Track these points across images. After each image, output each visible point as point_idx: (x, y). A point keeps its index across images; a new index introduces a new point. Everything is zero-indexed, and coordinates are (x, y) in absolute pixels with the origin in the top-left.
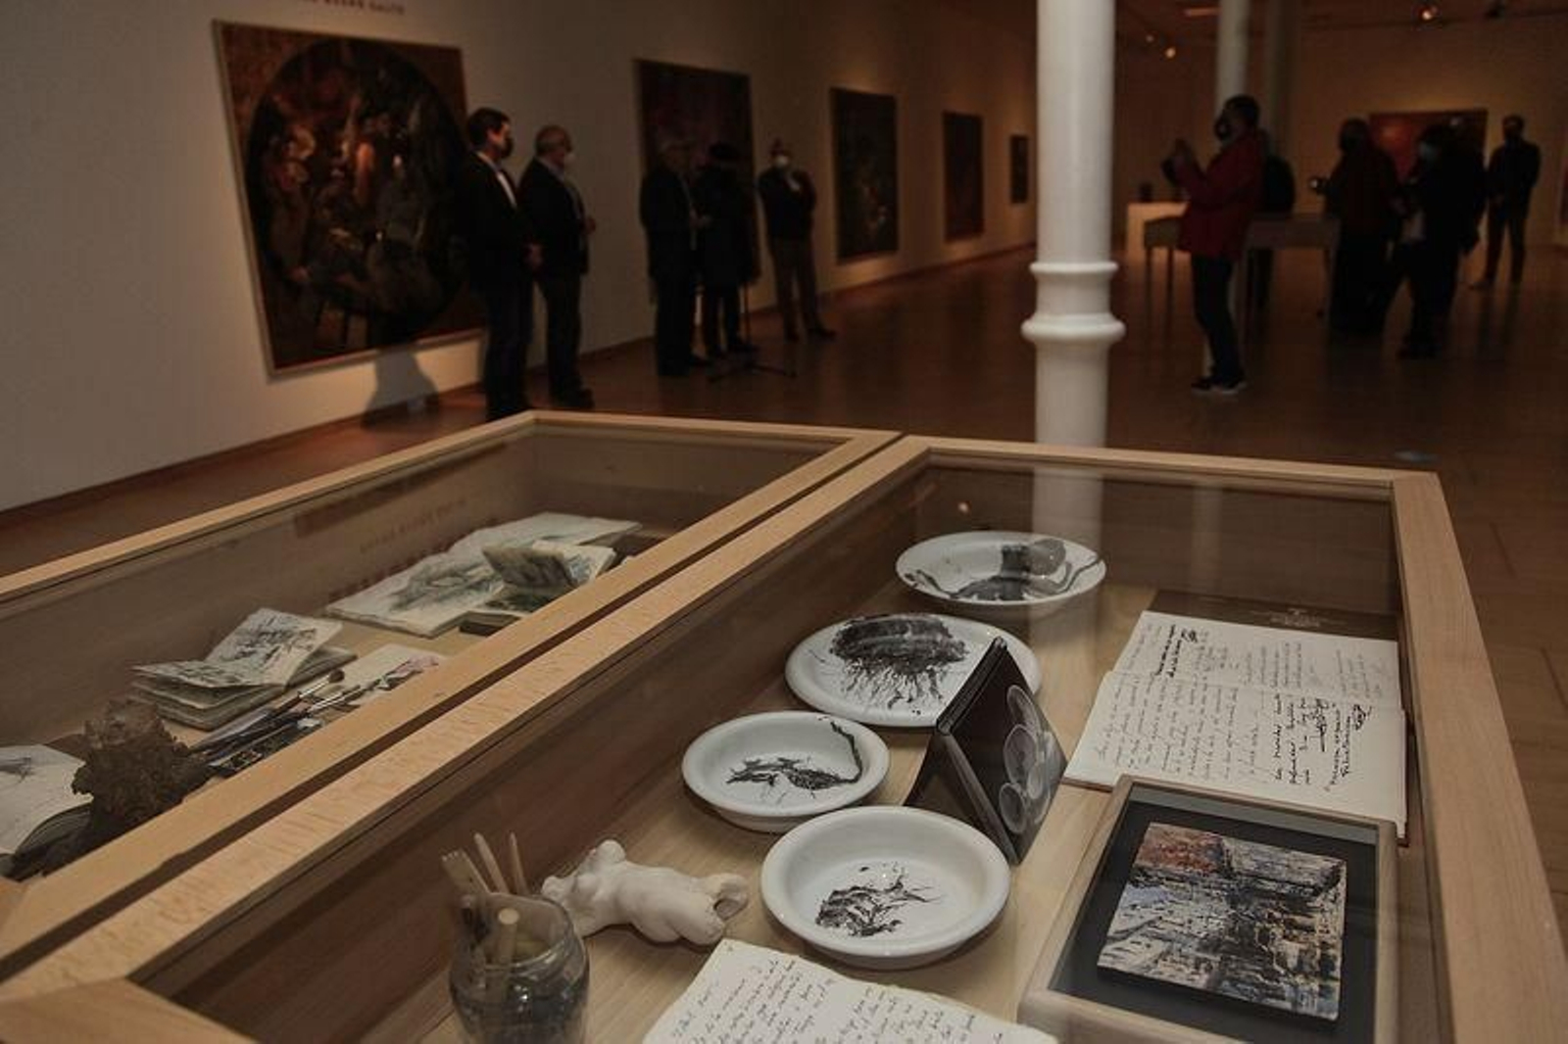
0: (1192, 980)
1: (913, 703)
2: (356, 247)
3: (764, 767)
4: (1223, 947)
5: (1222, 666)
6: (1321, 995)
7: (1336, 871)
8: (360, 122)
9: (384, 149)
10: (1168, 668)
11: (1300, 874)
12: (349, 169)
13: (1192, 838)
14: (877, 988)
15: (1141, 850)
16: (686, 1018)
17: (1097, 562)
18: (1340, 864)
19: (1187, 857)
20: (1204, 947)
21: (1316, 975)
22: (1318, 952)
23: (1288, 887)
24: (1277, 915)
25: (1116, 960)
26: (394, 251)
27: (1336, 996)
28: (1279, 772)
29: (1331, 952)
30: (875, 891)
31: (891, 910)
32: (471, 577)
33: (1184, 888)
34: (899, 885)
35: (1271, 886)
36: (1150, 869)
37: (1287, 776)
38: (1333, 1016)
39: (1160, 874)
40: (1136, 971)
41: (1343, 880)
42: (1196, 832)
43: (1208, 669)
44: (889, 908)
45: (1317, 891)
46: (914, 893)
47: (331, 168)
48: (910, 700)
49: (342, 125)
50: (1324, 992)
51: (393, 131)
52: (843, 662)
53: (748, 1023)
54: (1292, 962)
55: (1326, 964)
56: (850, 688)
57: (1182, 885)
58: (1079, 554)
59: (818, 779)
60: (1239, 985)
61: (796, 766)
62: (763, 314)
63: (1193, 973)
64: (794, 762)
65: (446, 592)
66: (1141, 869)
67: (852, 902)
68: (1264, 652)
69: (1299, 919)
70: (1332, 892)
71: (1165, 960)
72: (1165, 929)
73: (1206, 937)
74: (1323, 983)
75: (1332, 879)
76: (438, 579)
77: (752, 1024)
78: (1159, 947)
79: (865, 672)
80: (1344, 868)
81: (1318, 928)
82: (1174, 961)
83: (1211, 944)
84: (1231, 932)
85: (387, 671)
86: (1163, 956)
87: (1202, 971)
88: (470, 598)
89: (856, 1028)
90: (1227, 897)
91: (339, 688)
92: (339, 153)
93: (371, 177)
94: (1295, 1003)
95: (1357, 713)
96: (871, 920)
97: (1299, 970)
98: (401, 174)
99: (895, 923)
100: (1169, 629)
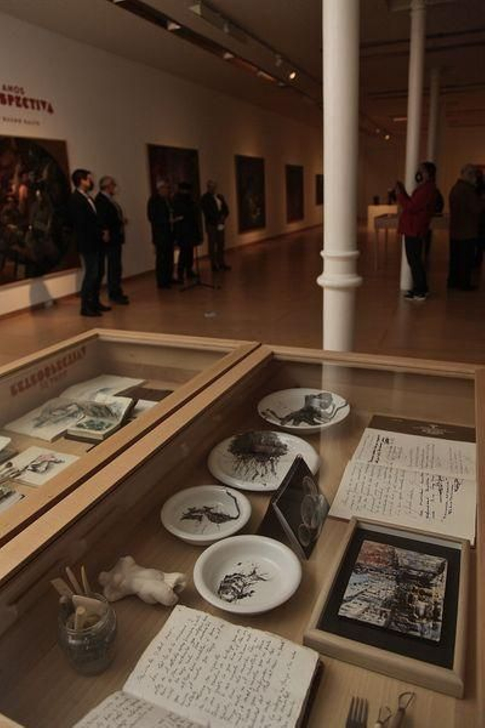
0: (378, 622)
1: (264, 478)
2: (20, 233)
3: (197, 512)
4: (393, 605)
5: (399, 457)
6: (433, 629)
7: (443, 564)
8: (20, 175)
9: (31, 188)
10: (375, 458)
11: (427, 566)
12: (16, 197)
13: (382, 548)
14: (242, 629)
15: (360, 555)
16: (160, 645)
17: (346, 405)
18: (445, 561)
19: (379, 559)
20: (384, 605)
21: (432, 618)
22: (433, 607)
23: (422, 573)
24: (417, 588)
25: (346, 612)
26: (37, 234)
27: (439, 630)
28: (422, 512)
29: (439, 607)
30: (244, 576)
31: (251, 586)
32: (70, 410)
33: (377, 575)
34: (254, 572)
35: (414, 573)
36: (362, 564)
37: (425, 514)
38: (438, 640)
39: (368, 567)
40: (354, 617)
41: (446, 569)
42: (383, 545)
43: (393, 459)
44: (250, 584)
45: (435, 575)
46: (262, 577)
47: (7, 196)
48: (262, 476)
49: (12, 177)
50: (435, 627)
51: (36, 179)
52: (233, 455)
53: (186, 648)
54: (422, 612)
55: (436, 612)
56: (236, 469)
57: (376, 573)
58: (338, 401)
59: (221, 518)
60: (399, 624)
61: (212, 510)
62: (204, 258)
63: (379, 619)
64: (210, 509)
65: (59, 418)
66: (359, 564)
67: (234, 581)
68: (418, 449)
69: (426, 590)
70: (441, 576)
71: (367, 612)
72: (368, 595)
73: (386, 600)
74: (434, 623)
75: (441, 569)
76: (55, 411)
77: (188, 648)
78: (365, 605)
79: (243, 461)
80: (446, 563)
81: (434, 594)
82: (371, 612)
83: (387, 603)
84: (396, 596)
85: (32, 460)
86: (367, 610)
87: (383, 617)
88: (68, 421)
89: (233, 649)
90: (395, 580)
91: (11, 470)
92: (11, 190)
93: (26, 200)
94: (422, 633)
95: (456, 483)
96: (242, 591)
97: (424, 616)
98: (40, 199)
99: (252, 592)
100: (377, 437)
